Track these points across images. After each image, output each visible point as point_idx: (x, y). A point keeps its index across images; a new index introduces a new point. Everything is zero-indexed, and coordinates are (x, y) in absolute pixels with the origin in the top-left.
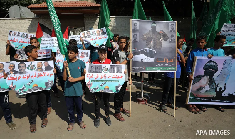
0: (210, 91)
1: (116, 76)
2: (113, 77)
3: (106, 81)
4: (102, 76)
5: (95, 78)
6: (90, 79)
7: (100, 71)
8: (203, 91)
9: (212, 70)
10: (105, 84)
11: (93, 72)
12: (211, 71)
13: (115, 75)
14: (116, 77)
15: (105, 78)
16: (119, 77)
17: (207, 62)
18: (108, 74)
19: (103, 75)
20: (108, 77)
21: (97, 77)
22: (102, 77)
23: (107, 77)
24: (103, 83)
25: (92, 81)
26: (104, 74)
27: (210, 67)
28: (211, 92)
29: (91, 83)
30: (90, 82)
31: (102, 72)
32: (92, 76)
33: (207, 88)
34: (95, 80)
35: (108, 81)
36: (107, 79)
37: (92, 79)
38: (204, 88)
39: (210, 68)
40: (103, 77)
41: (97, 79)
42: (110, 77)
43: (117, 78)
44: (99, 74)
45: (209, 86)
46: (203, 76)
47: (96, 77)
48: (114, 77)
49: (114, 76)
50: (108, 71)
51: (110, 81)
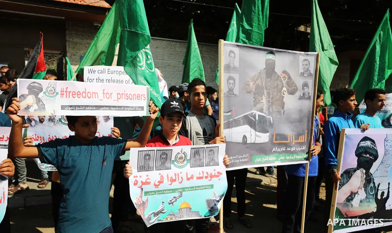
0: (368, 200)
1: (207, 173)
2: (199, 178)
3: (184, 189)
4: (174, 178)
5: (155, 185)
6: (142, 189)
7: (167, 165)
8: (355, 202)
9: (368, 156)
10: (181, 196)
11: (149, 169)
12: (368, 159)
13: (203, 172)
14: (206, 177)
15: (181, 183)
16: (213, 174)
17: (361, 141)
18: (187, 169)
19: (175, 175)
20: (188, 179)
21: (160, 182)
22: (173, 181)
23: (185, 178)
24: (177, 194)
25: (147, 193)
26: (178, 170)
27: (366, 150)
28: (369, 202)
29: (144, 198)
30: (141, 197)
31: (172, 165)
32: (148, 181)
33: (362, 195)
34: (154, 189)
35: (187, 188)
36: (186, 184)
37: (146, 188)
38: (356, 195)
39: (366, 153)
40: (175, 180)
41: (161, 187)
42: (192, 177)
43: (209, 178)
44: (164, 173)
45: (365, 190)
46: (355, 171)
47: (157, 184)
48: (202, 178)
49: (201, 175)
50: (185, 162)
51: (193, 188)
